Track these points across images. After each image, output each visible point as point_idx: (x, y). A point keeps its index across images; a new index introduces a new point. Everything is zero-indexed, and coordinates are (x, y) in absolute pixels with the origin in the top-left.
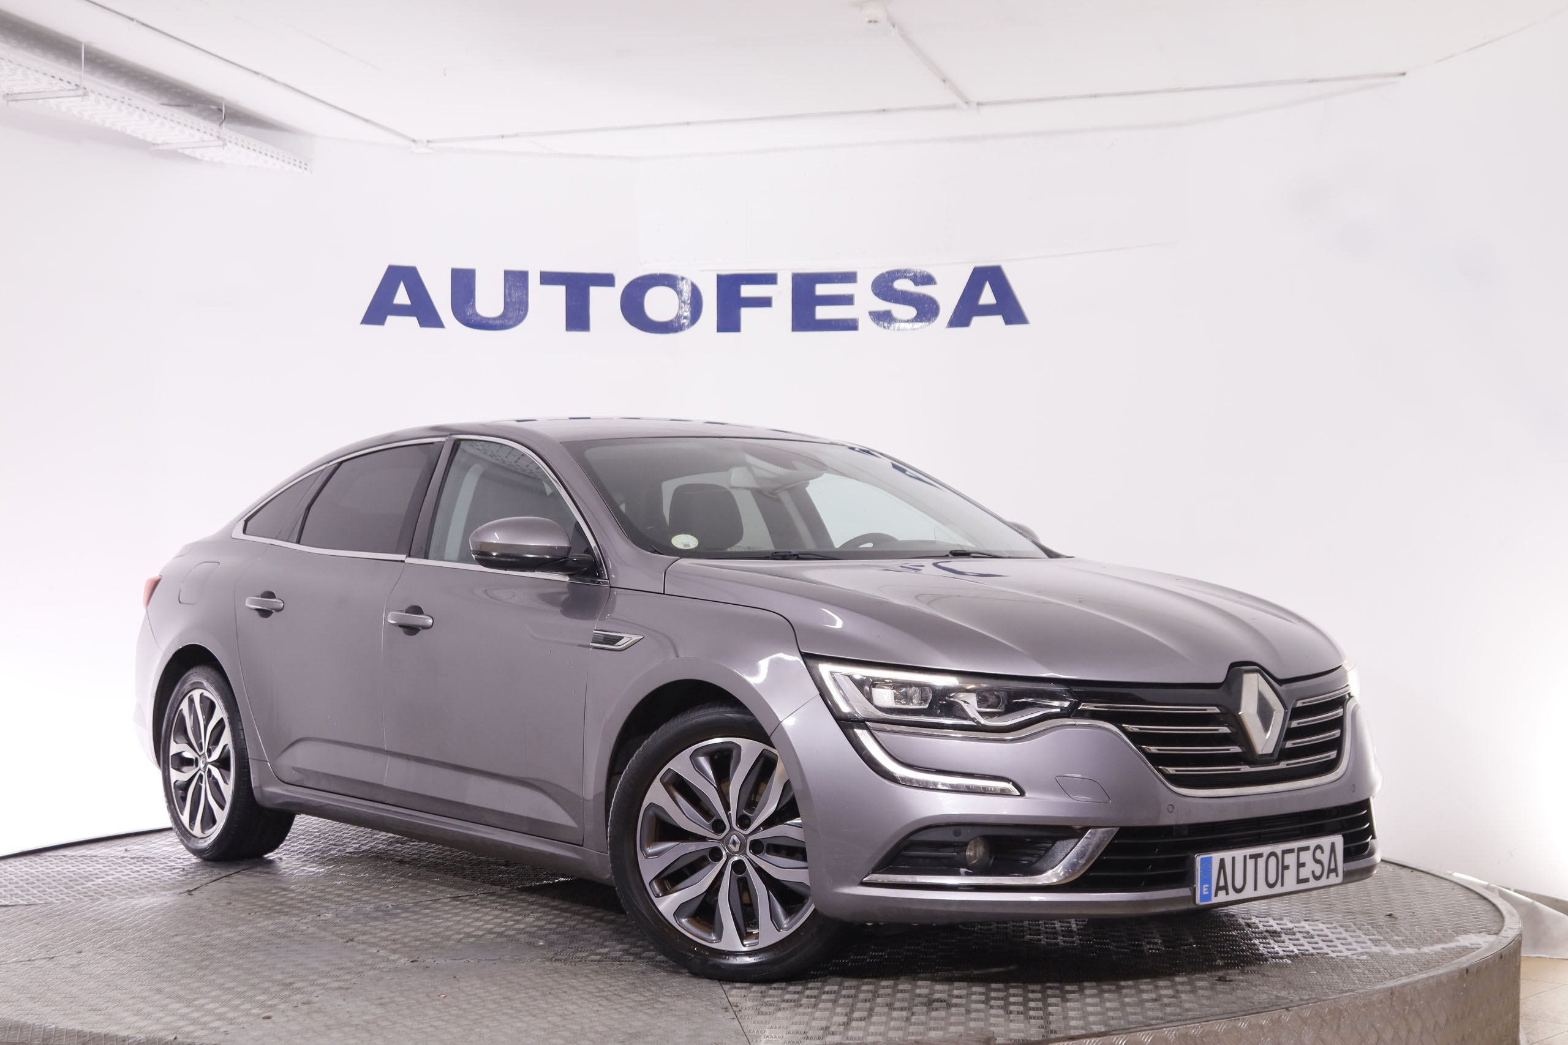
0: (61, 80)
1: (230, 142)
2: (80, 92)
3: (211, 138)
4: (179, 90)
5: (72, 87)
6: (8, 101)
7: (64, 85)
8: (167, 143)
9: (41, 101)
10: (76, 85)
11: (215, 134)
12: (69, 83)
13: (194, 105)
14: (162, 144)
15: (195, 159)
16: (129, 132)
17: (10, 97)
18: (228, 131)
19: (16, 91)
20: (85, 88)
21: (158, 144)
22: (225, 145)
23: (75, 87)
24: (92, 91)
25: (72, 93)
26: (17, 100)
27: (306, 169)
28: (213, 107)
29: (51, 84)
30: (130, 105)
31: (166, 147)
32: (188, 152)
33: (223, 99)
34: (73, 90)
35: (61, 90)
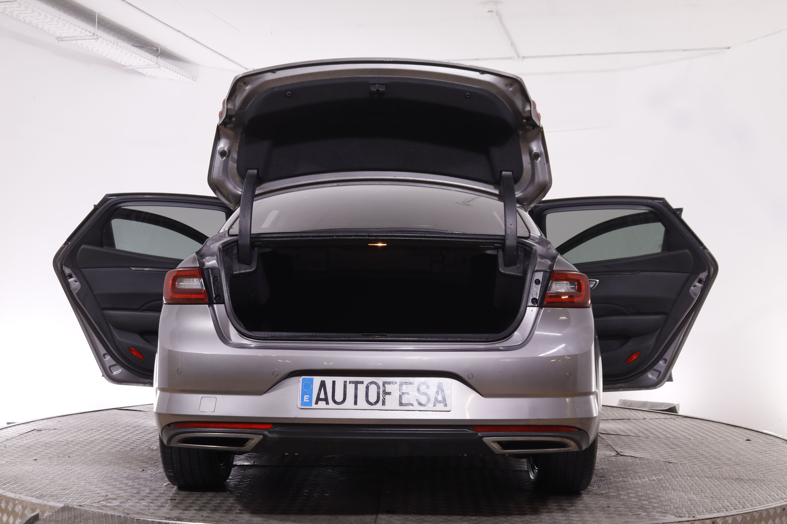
0: (86, 30)
1: (162, 65)
2: (95, 37)
3: (153, 63)
4: (139, 40)
5: (91, 34)
6: (58, 41)
7: (88, 33)
8: (131, 66)
9: (74, 42)
10: (93, 34)
11: (155, 61)
12: (90, 32)
13: (146, 47)
14: (129, 66)
15: (143, 74)
16: (114, 59)
17: (60, 39)
18: (161, 61)
19: (63, 36)
20: (97, 35)
21: (126, 66)
22: (159, 67)
23: (93, 35)
24: (100, 37)
25: (91, 38)
26: (63, 41)
27: (195, 81)
28: (155, 48)
29: (81, 32)
30: (117, 45)
31: (130, 68)
32: (140, 70)
33: (159, 44)
34: (91, 36)
35: (86, 36)
